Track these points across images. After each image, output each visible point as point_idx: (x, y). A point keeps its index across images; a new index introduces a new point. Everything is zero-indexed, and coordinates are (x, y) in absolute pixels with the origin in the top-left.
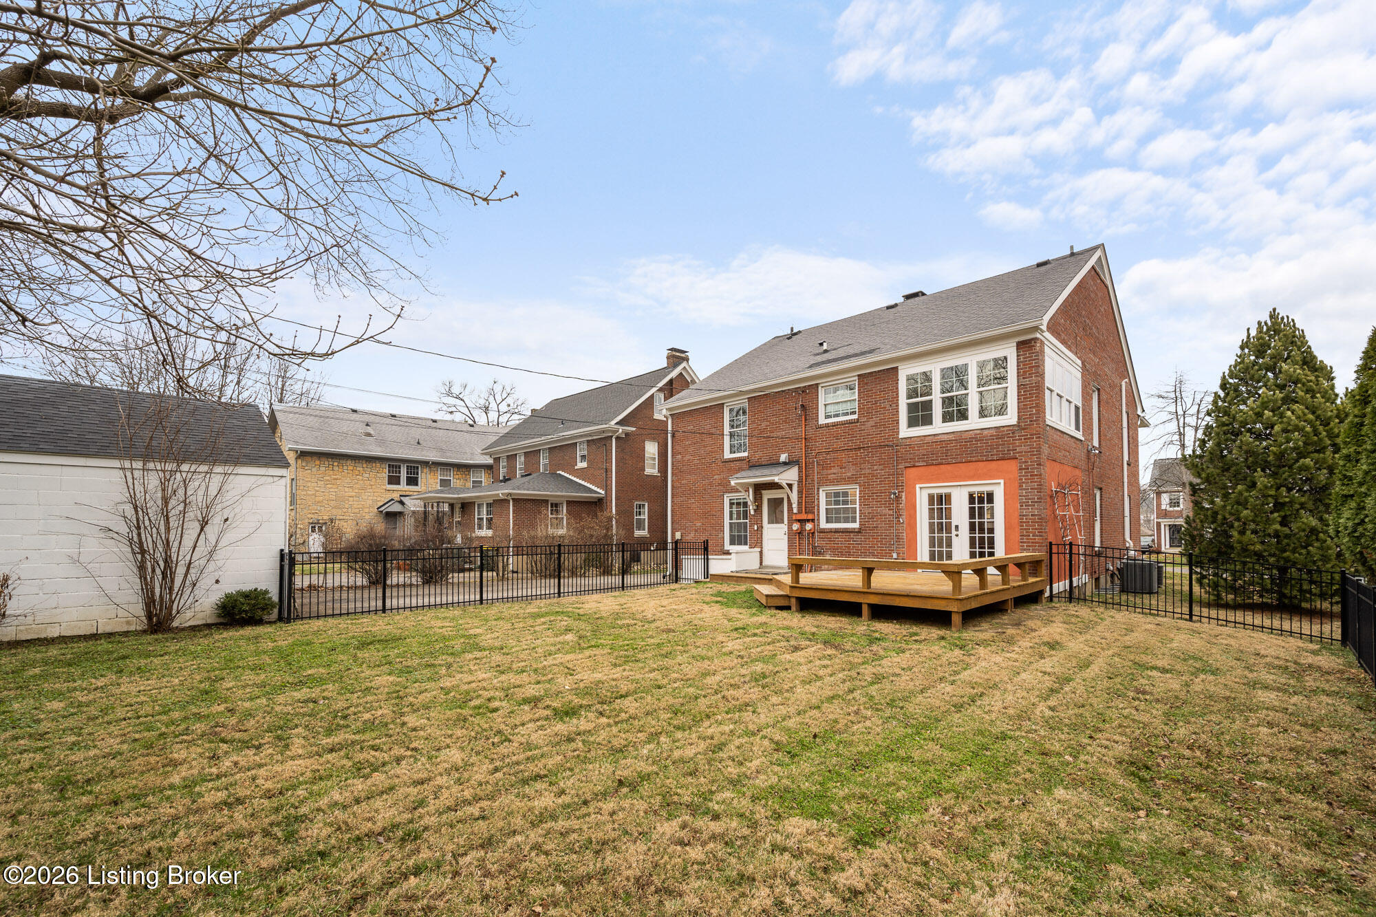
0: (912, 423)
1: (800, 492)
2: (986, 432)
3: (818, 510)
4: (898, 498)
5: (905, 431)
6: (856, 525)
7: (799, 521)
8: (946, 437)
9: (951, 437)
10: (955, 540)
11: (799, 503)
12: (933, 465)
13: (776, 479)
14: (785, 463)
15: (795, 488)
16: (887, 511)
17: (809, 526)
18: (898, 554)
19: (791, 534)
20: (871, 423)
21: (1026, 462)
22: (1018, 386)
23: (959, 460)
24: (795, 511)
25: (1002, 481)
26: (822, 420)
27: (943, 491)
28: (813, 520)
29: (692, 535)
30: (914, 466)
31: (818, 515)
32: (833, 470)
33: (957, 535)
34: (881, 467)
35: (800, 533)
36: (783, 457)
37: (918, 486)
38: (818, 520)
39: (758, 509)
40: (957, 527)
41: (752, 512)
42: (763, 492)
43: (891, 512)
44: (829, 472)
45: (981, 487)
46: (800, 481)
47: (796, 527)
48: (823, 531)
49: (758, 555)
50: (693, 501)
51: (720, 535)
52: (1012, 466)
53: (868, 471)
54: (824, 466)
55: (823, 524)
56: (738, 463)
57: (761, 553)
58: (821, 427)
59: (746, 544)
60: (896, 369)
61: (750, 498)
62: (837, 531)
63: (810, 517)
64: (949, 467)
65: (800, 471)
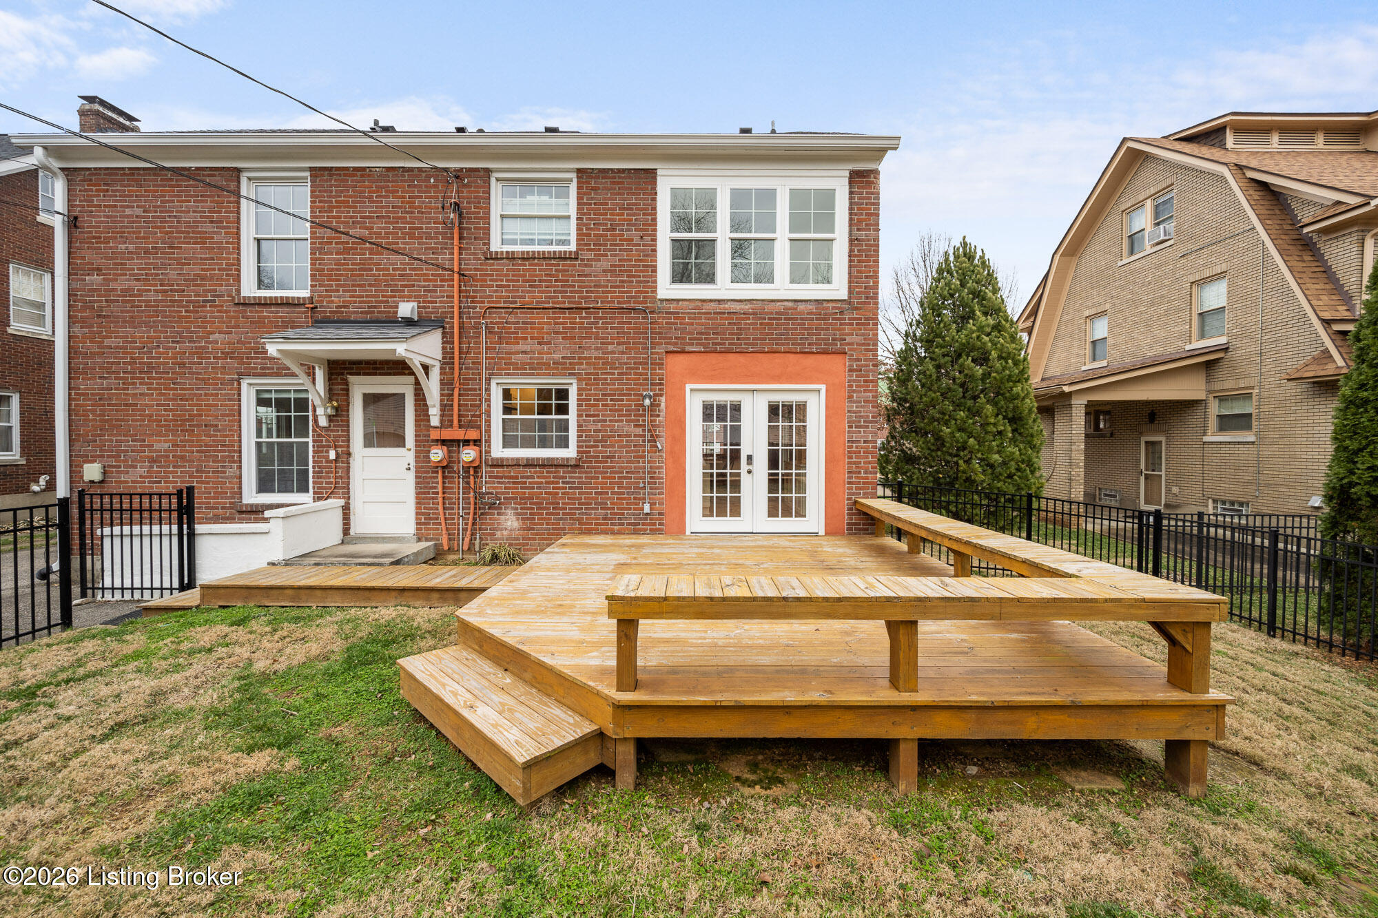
0: (681, 275)
1: (446, 383)
2: (801, 307)
3: (488, 421)
4: (655, 405)
5: (666, 288)
6: (570, 453)
7: (444, 442)
8: (737, 307)
9: (747, 307)
10: (745, 480)
11: (445, 407)
12: (715, 352)
13: (401, 350)
14: (409, 322)
15: (435, 373)
16: (632, 429)
17: (468, 454)
18: (652, 504)
19: (423, 469)
20: (604, 264)
21: (858, 360)
22: (851, 241)
23: (758, 347)
24: (435, 421)
25: (823, 387)
26: (496, 246)
27: (728, 398)
28: (477, 442)
29: (141, 470)
30: (683, 352)
31: (488, 431)
32: (522, 346)
33: (749, 472)
34: (621, 348)
35: (446, 467)
36: (406, 309)
37: (688, 387)
38: (488, 441)
39: (340, 416)
40: (750, 458)
41: (323, 422)
42: (352, 379)
43: (639, 431)
44: (514, 348)
45: (786, 394)
46: (447, 361)
47: (437, 454)
48: (499, 464)
49: (339, 513)
50: (144, 389)
51: (229, 472)
52: (837, 365)
53: (594, 354)
54: (501, 335)
55: (498, 451)
56: (283, 312)
57: (346, 510)
58: (497, 257)
59: (303, 488)
60: (652, 173)
61: (317, 391)
62: (517, 463)
63: (472, 434)
64: (741, 359)
65: (447, 341)
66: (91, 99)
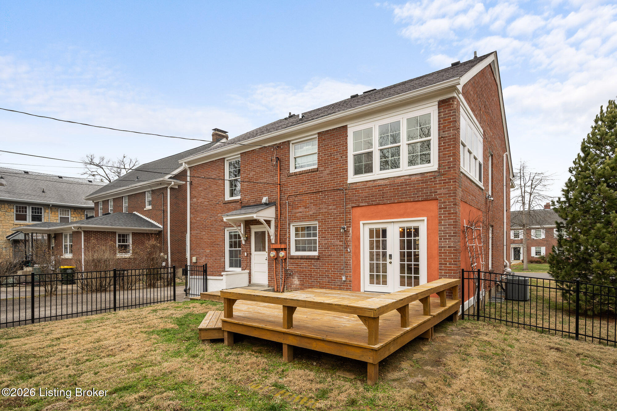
0: (357, 171)
1: (276, 227)
2: (413, 178)
3: (289, 241)
4: (346, 232)
5: (352, 178)
6: (316, 254)
7: (276, 249)
8: (382, 182)
9: (386, 182)
10: (389, 266)
11: (276, 236)
12: (372, 205)
13: (255, 216)
14: (266, 204)
15: (273, 224)
16: (338, 243)
17: (282, 254)
18: (346, 277)
19: (270, 259)
20: (327, 171)
21: (444, 202)
22: (439, 138)
23: (392, 201)
24: (273, 241)
25: (425, 219)
26: (292, 170)
27: (381, 226)
28: (285, 249)
29: (204, 259)
30: (359, 206)
31: (289, 245)
32: (300, 210)
33: (391, 263)
34: (334, 207)
35: (276, 259)
36: (265, 200)
37: (361, 222)
38: (289, 249)
39: (248, 240)
40: (390, 256)
41: (243, 242)
42: (252, 227)
43: (341, 243)
44: (297, 211)
45: (409, 223)
46: (276, 219)
47: (273, 254)
48: (292, 258)
49: (247, 275)
50: (204, 233)
51: (222, 260)
52: (433, 206)
53: (324, 210)
54: (293, 206)
55: (293, 253)
56: (234, 204)
57: (250, 274)
58: (291, 175)
59: (240, 267)
60: (345, 127)
61: (241, 231)
62: (302, 258)
63: (283, 246)
64: (384, 207)
65: (276, 211)
66: (215, 130)
